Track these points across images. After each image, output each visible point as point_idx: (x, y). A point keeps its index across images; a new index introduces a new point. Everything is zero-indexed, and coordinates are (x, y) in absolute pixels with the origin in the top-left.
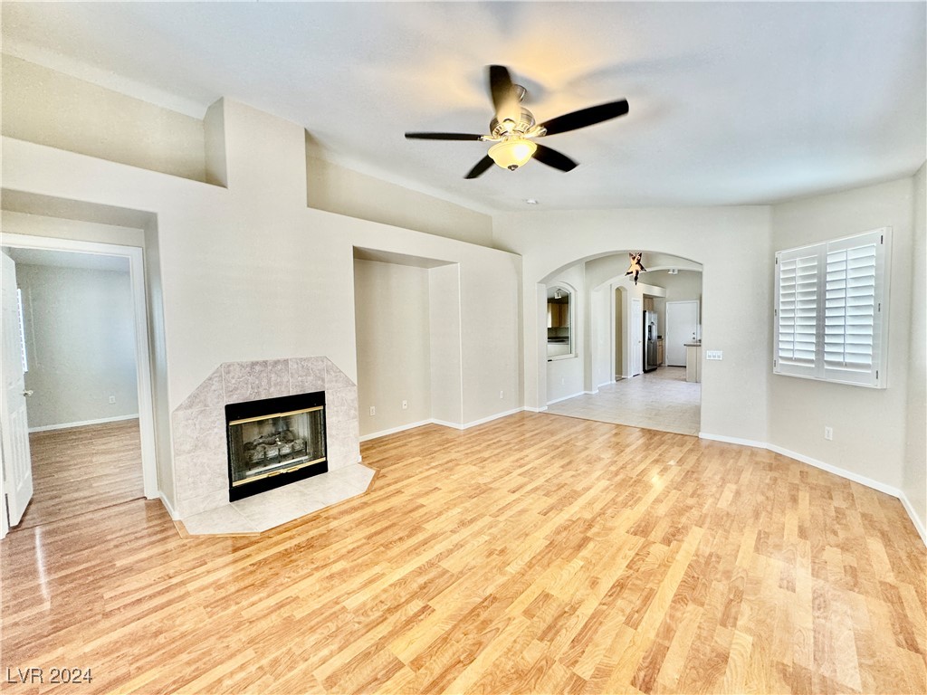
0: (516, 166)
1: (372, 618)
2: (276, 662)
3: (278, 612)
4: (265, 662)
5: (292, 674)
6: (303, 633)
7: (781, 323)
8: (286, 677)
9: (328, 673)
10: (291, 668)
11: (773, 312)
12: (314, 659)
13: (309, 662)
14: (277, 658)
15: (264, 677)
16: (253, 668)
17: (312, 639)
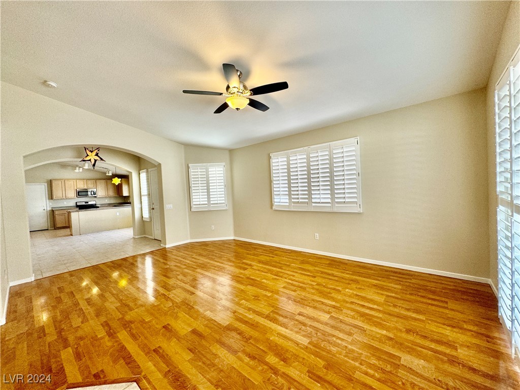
0: (239, 109)
1: (312, 330)
2: (355, 359)
3: (324, 377)
4: (357, 364)
5: (355, 349)
6: (333, 355)
7: (193, 191)
8: (357, 350)
9: (347, 336)
10: (353, 351)
11: (190, 187)
12: (344, 344)
13: (346, 345)
14: (353, 360)
15: (364, 359)
16: (364, 368)
17: (334, 349)
